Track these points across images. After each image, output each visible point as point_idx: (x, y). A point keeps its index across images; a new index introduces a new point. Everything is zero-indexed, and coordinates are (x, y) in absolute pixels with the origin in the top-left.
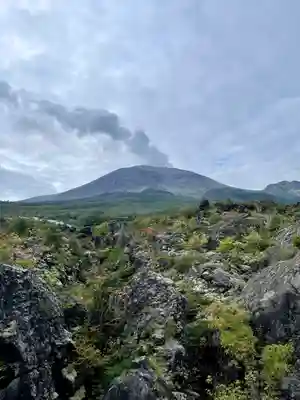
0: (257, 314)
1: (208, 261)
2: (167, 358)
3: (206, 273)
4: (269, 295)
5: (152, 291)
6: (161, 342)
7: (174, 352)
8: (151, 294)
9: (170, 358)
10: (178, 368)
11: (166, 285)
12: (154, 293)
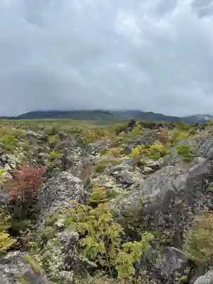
0: (146, 206)
1: (119, 164)
2: (63, 242)
3: (116, 173)
4: (156, 192)
5: (62, 187)
6: (61, 229)
7: (69, 238)
8: (59, 190)
9: (65, 242)
10: (70, 250)
11: (74, 183)
12: (62, 189)
